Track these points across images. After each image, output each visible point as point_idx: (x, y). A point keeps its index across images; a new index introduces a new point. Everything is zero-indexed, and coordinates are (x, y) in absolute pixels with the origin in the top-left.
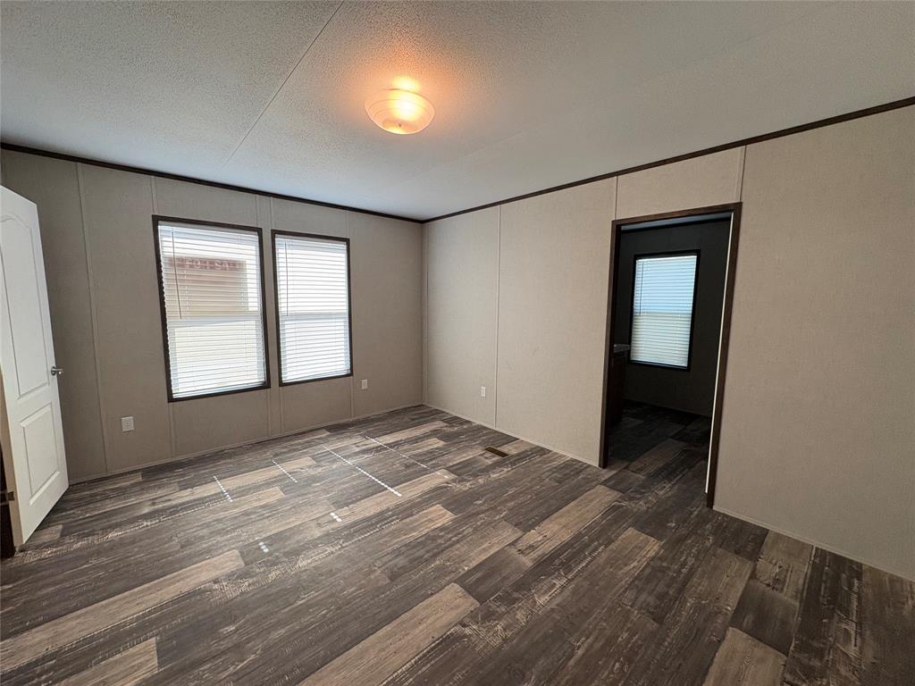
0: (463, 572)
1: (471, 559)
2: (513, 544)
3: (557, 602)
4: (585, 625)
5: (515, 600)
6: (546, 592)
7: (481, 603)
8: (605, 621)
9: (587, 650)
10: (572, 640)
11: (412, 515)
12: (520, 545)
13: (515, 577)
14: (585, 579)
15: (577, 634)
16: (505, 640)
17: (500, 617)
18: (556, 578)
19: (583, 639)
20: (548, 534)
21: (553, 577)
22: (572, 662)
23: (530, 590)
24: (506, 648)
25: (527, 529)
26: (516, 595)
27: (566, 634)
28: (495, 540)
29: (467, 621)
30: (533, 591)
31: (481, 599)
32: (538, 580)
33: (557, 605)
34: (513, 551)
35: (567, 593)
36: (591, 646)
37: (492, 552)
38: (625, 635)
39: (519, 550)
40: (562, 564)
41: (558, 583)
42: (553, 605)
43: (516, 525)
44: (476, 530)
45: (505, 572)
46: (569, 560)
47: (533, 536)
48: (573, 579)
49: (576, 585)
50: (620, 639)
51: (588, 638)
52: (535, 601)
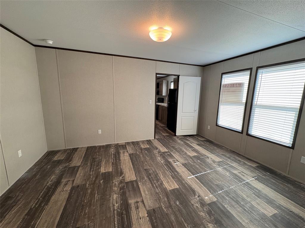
0: (138, 182)
1: (143, 186)
2: (143, 201)
3: (111, 200)
4: (99, 202)
5: (120, 190)
6: (116, 199)
7: (126, 182)
8: (94, 209)
9: (95, 197)
10: (100, 196)
11: (173, 178)
12: (140, 204)
13: (128, 194)
14: (110, 217)
15: (100, 198)
16: (113, 183)
17: (119, 184)
18: (118, 206)
19: (97, 199)
20: (141, 221)
21: (120, 205)
22: (96, 192)
23: (120, 195)
24: (111, 182)
25: (149, 212)
26: (122, 191)
27: (102, 195)
28: (148, 197)
29: (123, 178)
30: (119, 196)
31: (127, 183)
32: (122, 200)
33: (110, 199)
34: (139, 200)
35: (111, 205)
36: (94, 199)
37: (142, 193)
38: (87, 211)
39: (138, 202)
40: (122, 214)
41: (116, 205)
42: (111, 198)
43: (154, 210)
44: (157, 193)
45: (131, 193)
46: (122, 218)
47: (143, 213)
48: (114, 212)
49: (111, 211)
50: (88, 208)
51: (96, 200)
52: (116, 194)
